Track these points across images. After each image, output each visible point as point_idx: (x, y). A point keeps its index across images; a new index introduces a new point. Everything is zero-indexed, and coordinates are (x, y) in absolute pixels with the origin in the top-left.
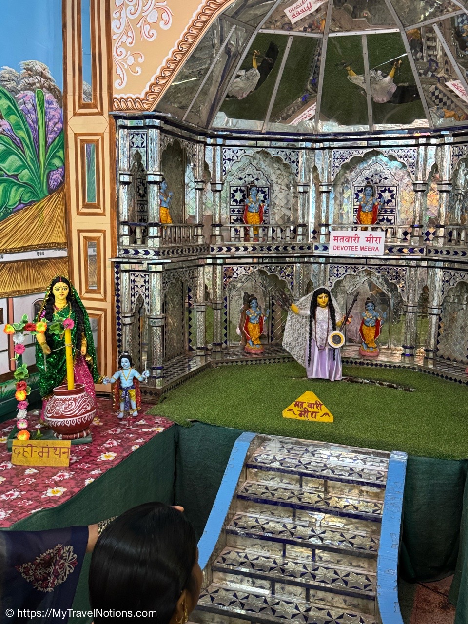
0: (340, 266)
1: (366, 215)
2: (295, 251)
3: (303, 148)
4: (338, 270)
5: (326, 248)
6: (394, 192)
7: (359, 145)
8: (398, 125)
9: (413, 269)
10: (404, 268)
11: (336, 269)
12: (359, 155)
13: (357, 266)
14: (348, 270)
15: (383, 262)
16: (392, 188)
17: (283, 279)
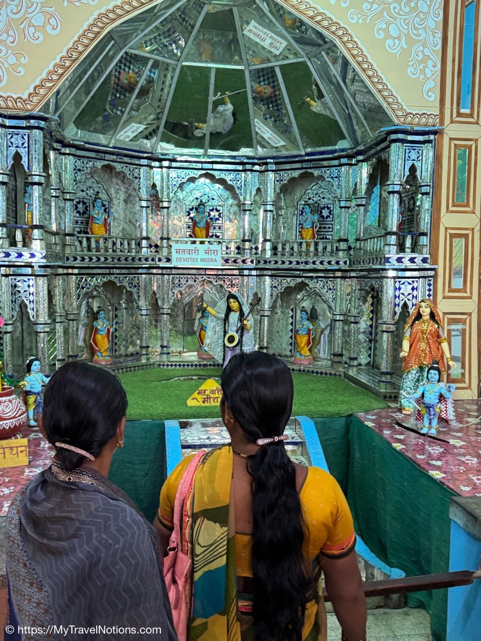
0: (181, 276)
1: (201, 231)
2: (141, 263)
3: (145, 166)
4: (179, 281)
5: (168, 260)
6: (221, 212)
7: (194, 167)
8: (227, 151)
9: (245, 278)
10: (238, 277)
11: (178, 280)
12: (194, 176)
13: (197, 277)
14: (189, 280)
15: (220, 272)
16: (219, 208)
17: (131, 290)
